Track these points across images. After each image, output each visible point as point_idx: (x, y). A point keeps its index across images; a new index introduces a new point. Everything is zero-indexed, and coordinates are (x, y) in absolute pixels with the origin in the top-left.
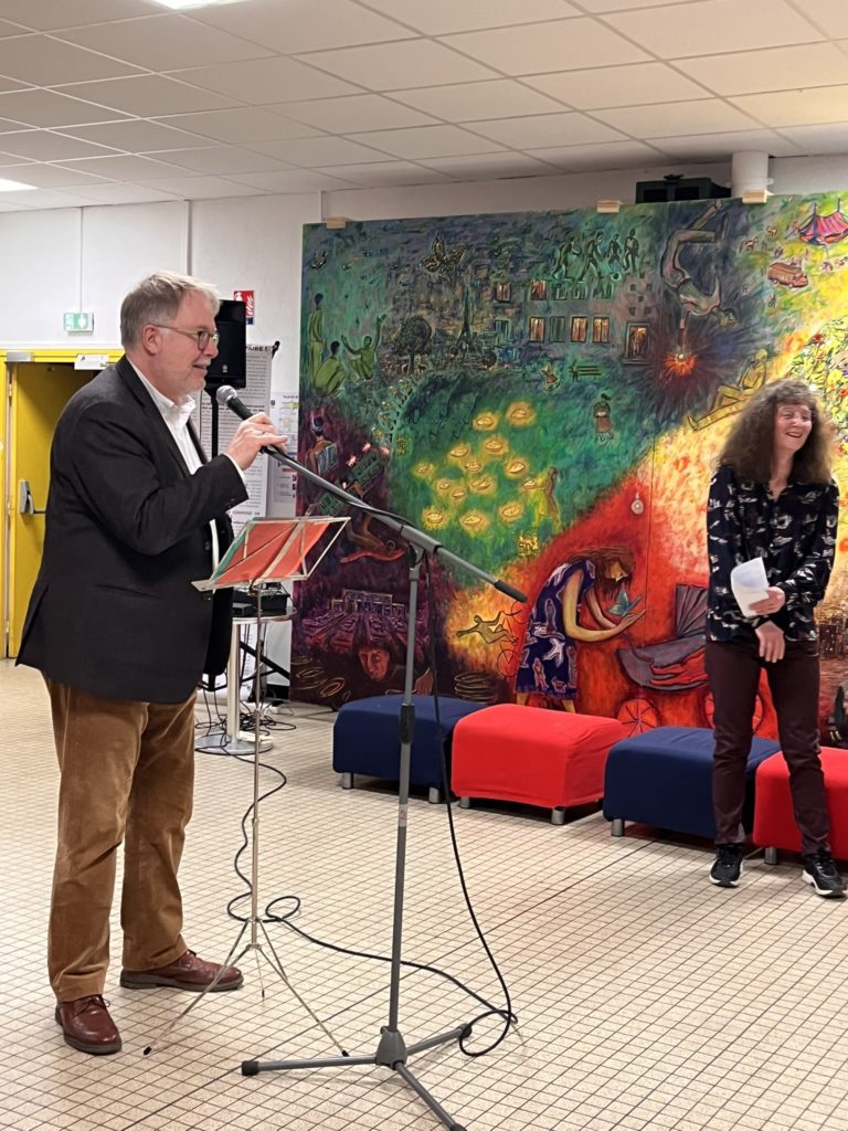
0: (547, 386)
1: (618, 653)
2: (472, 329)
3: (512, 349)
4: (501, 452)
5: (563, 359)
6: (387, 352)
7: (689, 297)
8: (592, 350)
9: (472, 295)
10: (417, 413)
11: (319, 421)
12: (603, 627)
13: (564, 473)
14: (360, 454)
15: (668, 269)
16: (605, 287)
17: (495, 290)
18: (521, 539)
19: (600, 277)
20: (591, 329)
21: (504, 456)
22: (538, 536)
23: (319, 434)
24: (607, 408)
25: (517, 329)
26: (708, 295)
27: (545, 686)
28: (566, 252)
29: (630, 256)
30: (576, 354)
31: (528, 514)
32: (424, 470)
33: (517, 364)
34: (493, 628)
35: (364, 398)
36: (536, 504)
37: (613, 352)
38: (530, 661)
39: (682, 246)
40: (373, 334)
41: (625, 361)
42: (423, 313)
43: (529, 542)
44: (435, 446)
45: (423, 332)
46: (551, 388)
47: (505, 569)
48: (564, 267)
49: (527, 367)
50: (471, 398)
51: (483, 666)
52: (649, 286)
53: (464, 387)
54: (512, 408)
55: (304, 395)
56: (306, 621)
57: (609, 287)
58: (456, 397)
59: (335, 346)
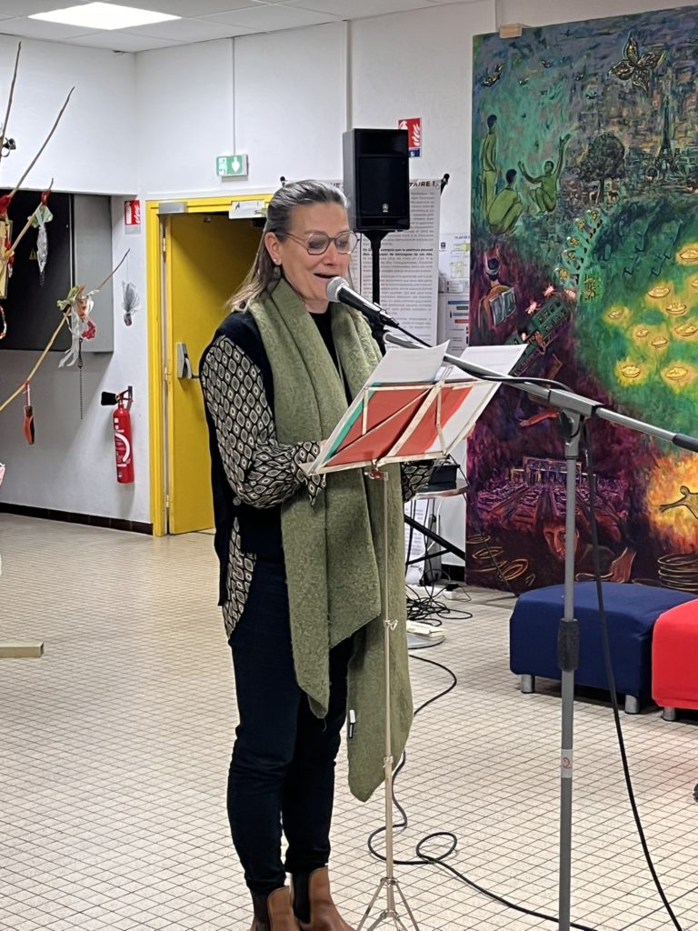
2: (674, 145)
6: (571, 179)
9: (673, 104)
10: (608, 248)
11: (493, 263)
14: (541, 299)
23: (493, 278)
32: (617, 316)
35: (545, 234)
40: (555, 159)
42: (614, 129)
44: (630, 285)
45: (615, 152)
50: (672, 228)
53: (664, 214)
55: (476, 234)
56: (483, 495)
58: (655, 227)
59: (511, 175)
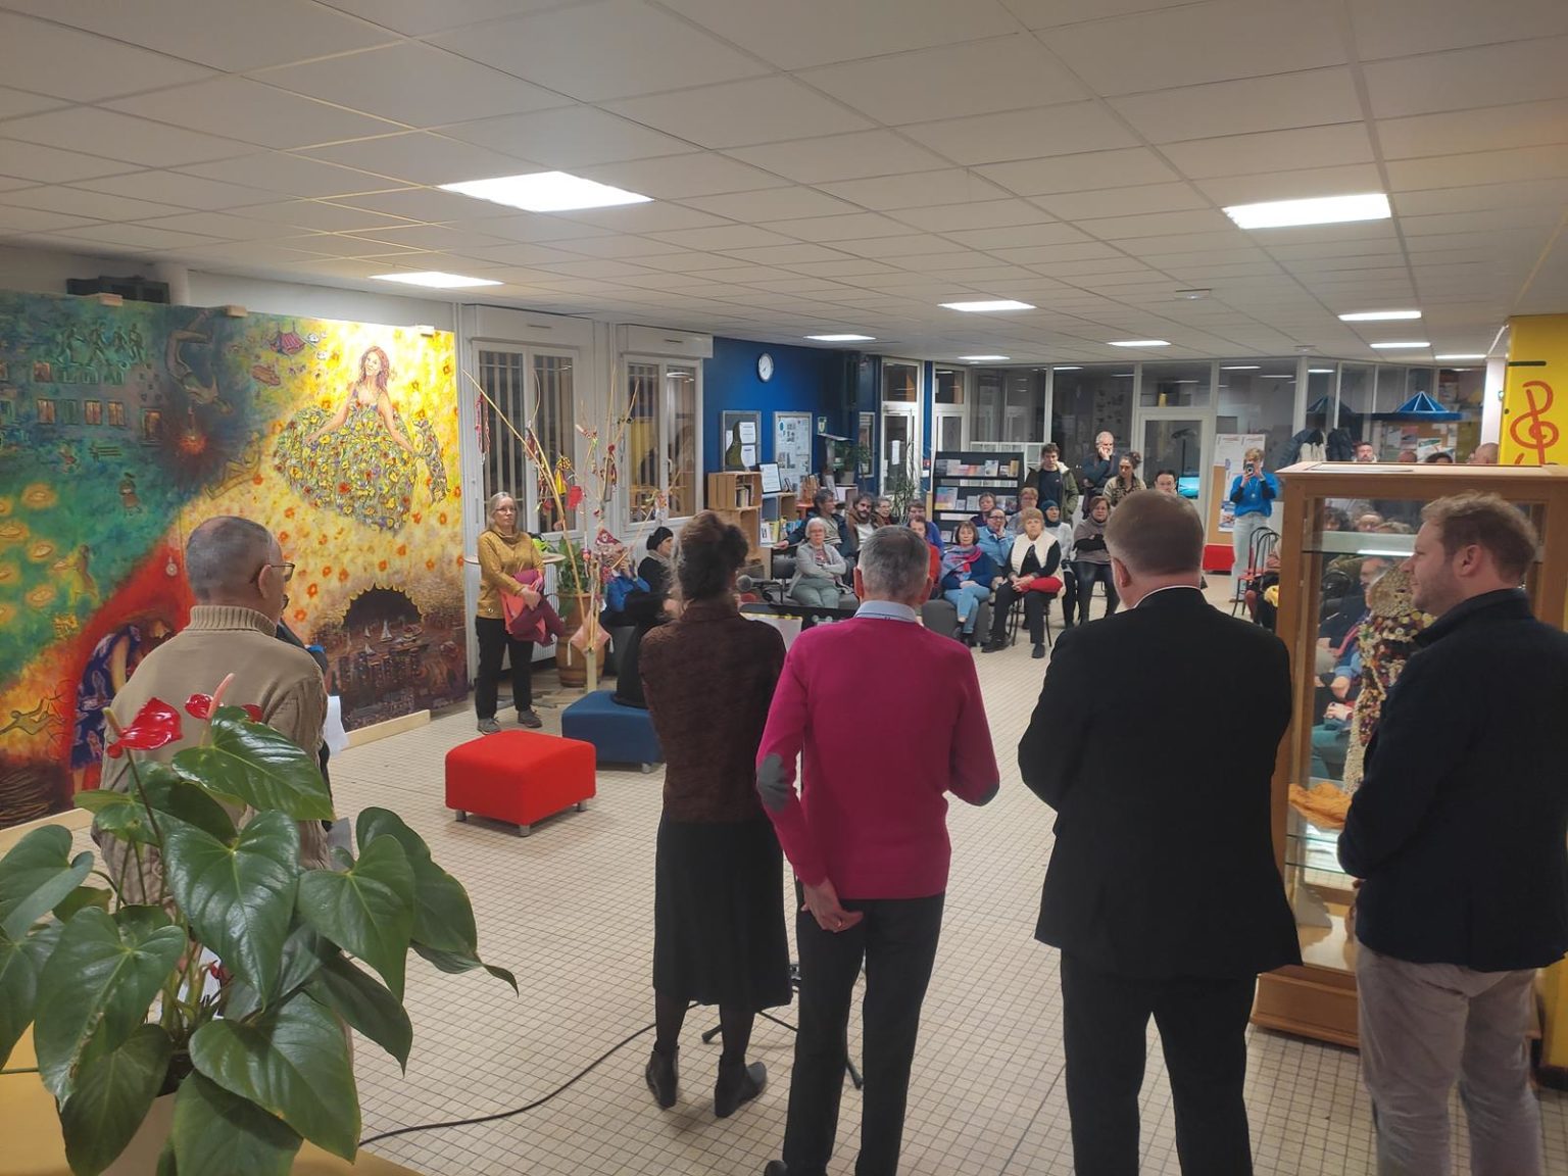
3: (18, 430)
4: (21, 538)
5: (80, 441)
7: (192, 387)
8: (110, 432)
13: (96, 549)
15: (172, 364)
16: (115, 374)
18: (57, 620)
19: (109, 365)
20: (106, 413)
21: (26, 542)
22: (76, 614)
24: (133, 485)
25: (22, 411)
26: (207, 386)
28: (68, 338)
29: (135, 348)
30: (95, 437)
33: (29, 447)
34: (36, 718)
37: (131, 435)
38: (84, 735)
39: (181, 344)
41: (145, 443)
43: (66, 622)
47: (42, 654)
48: (68, 351)
49: (41, 449)
51: (29, 759)
52: (156, 376)
54: (28, 490)
57: (119, 374)
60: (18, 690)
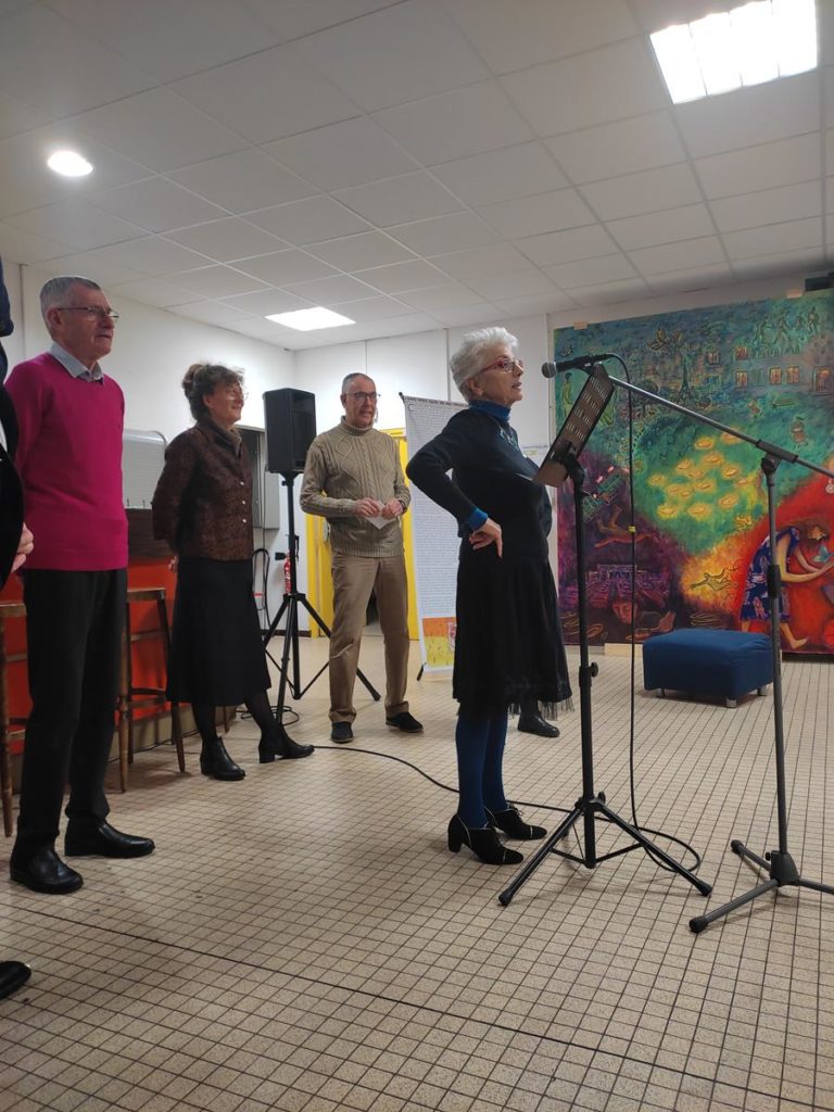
0: (752, 416)
1: (822, 588)
2: (690, 384)
3: (722, 394)
4: (719, 463)
5: (764, 397)
6: (625, 406)
8: (787, 389)
9: (689, 361)
10: (649, 443)
12: (808, 572)
14: (606, 474)
16: (795, 347)
17: (707, 358)
18: (738, 519)
19: (791, 340)
20: (785, 375)
21: (721, 465)
22: (752, 515)
24: (803, 426)
25: (726, 381)
27: (764, 615)
28: (762, 327)
29: (812, 325)
30: (773, 393)
31: (743, 503)
32: (657, 481)
33: (728, 404)
34: (719, 580)
35: (607, 437)
36: (749, 494)
37: (804, 389)
38: (751, 599)
41: (814, 394)
42: (651, 378)
43: (744, 520)
44: (665, 463)
46: (756, 417)
47: (726, 540)
48: (761, 336)
49: (736, 404)
50: (691, 430)
51: (713, 606)
57: (798, 347)
58: (680, 429)
60: (709, 560)
